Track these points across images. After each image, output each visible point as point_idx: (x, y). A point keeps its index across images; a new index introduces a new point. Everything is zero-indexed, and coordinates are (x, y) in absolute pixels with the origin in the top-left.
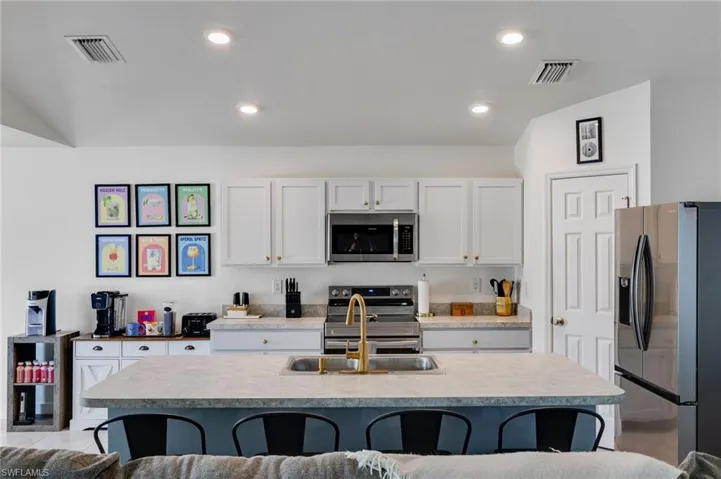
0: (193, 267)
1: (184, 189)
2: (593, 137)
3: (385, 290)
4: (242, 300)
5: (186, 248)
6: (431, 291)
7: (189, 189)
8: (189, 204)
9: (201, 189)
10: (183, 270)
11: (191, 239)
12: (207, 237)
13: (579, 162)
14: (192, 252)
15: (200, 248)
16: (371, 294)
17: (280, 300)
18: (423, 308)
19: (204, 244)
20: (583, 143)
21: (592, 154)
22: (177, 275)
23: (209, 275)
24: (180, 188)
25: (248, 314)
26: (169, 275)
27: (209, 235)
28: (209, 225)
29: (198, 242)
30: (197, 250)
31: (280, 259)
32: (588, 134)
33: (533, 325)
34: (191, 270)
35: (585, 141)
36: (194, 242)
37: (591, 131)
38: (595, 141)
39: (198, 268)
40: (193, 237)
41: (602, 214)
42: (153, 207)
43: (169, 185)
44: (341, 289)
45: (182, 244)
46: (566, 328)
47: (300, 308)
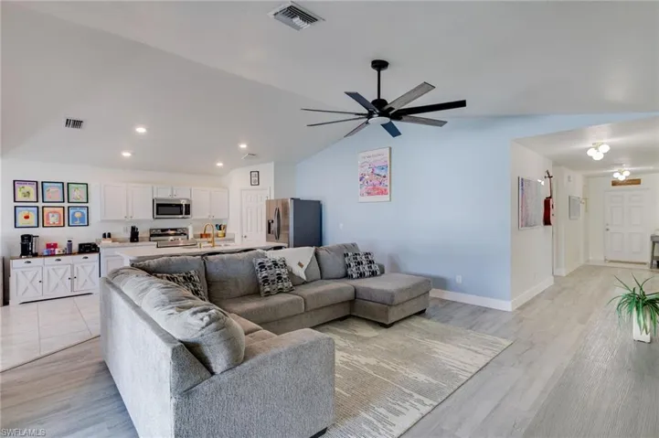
0: (78, 222)
1: (73, 185)
4: (107, 236)
5: (74, 213)
6: (194, 229)
7: (76, 185)
8: (76, 193)
9: (82, 185)
10: (72, 224)
11: (77, 209)
13: (251, 185)
14: (78, 215)
15: (82, 213)
17: (128, 235)
18: (191, 236)
19: (85, 211)
20: (252, 179)
21: (256, 183)
22: (69, 225)
23: (88, 225)
24: (70, 184)
25: (113, 242)
26: (64, 226)
27: (87, 207)
28: (87, 202)
29: (81, 210)
30: (80, 214)
31: (132, 217)
33: (235, 238)
34: (76, 223)
36: (79, 210)
37: (255, 175)
38: (257, 178)
39: (81, 222)
41: (259, 202)
42: (53, 193)
43: (63, 183)
44: (157, 230)
45: (71, 211)
46: (248, 238)
47: (137, 238)
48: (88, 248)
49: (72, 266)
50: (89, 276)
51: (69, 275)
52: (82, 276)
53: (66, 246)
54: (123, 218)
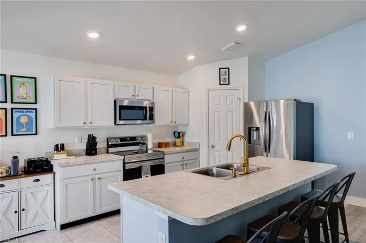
0: (24, 129)
1: (17, 79)
2: (226, 75)
3: (134, 138)
4: (60, 148)
5: (19, 117)
6: (154, 138)
7: (21, 79)
8: (21, 89)
9: (30, 80)
10: (17, 132)
11: (23, 112)
12: (34, 111)
13: (220, 84)
14: (23, 120)
15: (29, 117)
16: (128, 141)
17: (83, 146)
18: (150, 146)
19: (33, 115)
20: (221, 77)
21: (226, 82)
22: (12, 135)
23: (36, 134)
24: (14, 78)
25: (68, 156)
26: (6, 135)
27: (36, 109)
28: (36, 103)
29: (28, 114)
30: (27, 119)
31: (91, 123)
32: (224, 74)
33: (200, 149)
34: (22, 132)
35: (223, 76)
36: (25, 113)
37: (225, 73)
38: (227, 77)
39: (28, 130)
40: (24, 110)
41: (229, 104)
43: (5, 75)
44: (116, 138)
45: (16, 115)
46: (215, 149)
47: (96, 150)
48: (40, 167)
49: (19, 193)
50: (41, 206)
51: (14, 207)
52: (33, 207)
53: (10, 164)
54: (82, 124)
